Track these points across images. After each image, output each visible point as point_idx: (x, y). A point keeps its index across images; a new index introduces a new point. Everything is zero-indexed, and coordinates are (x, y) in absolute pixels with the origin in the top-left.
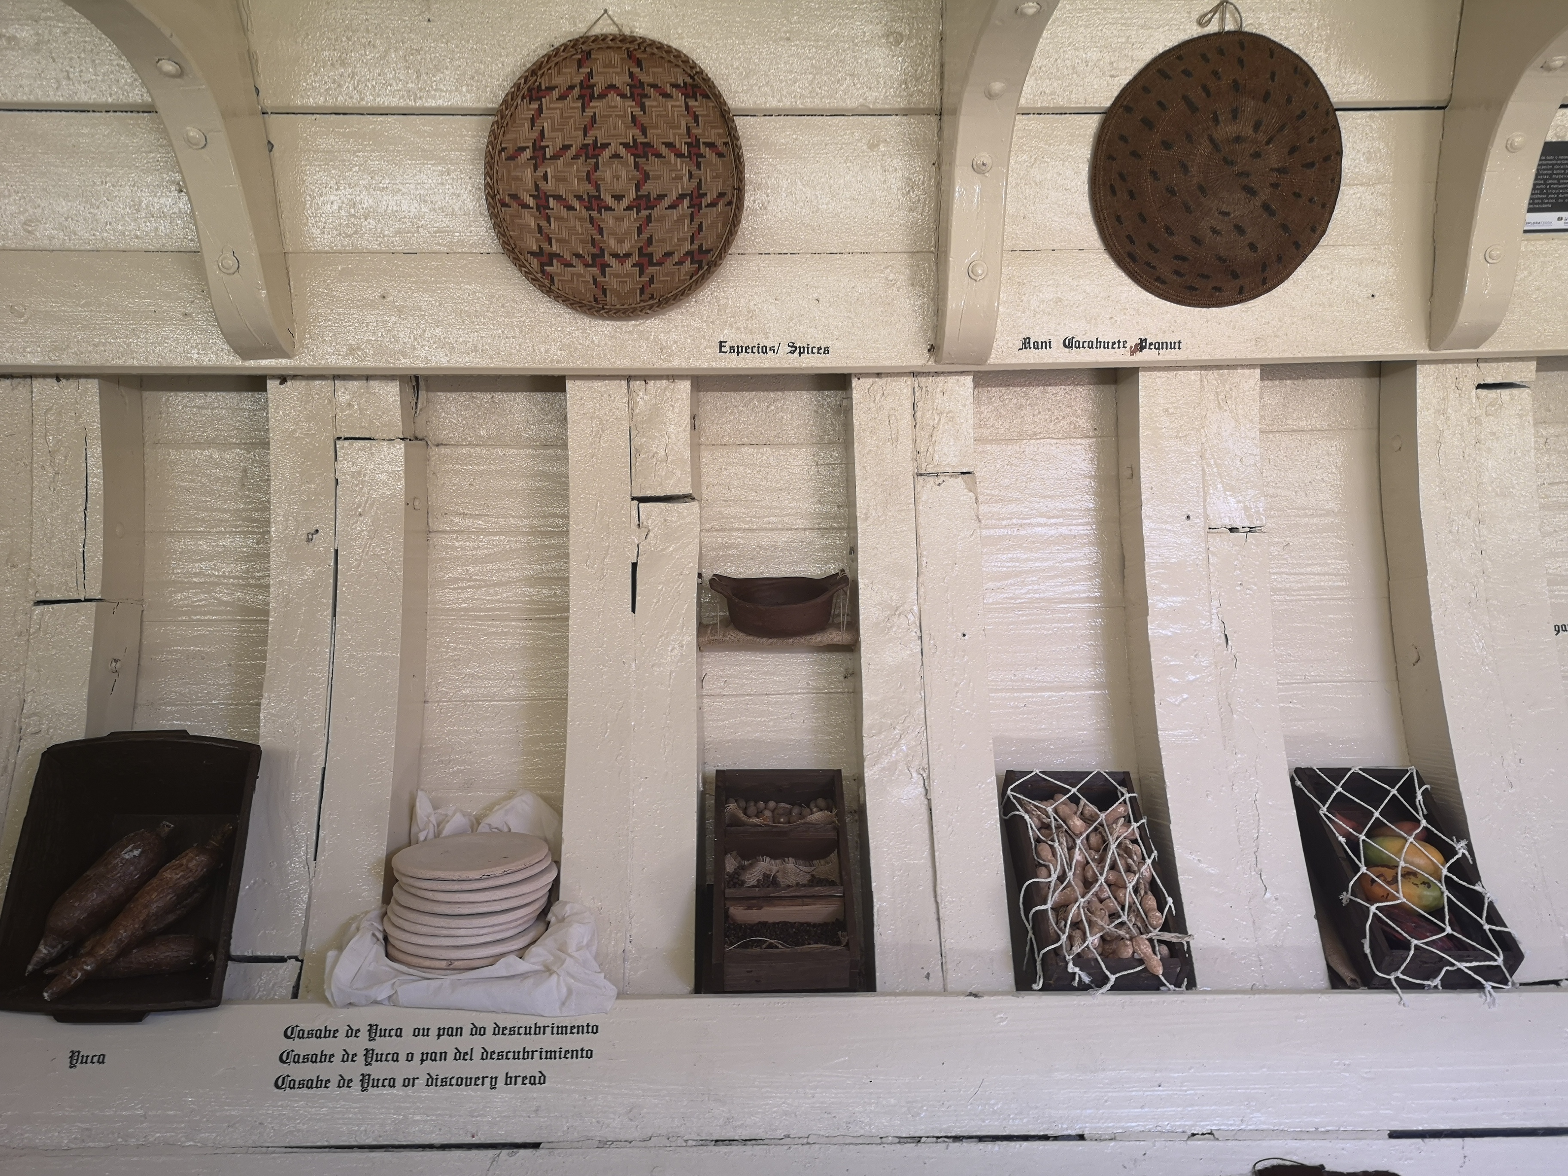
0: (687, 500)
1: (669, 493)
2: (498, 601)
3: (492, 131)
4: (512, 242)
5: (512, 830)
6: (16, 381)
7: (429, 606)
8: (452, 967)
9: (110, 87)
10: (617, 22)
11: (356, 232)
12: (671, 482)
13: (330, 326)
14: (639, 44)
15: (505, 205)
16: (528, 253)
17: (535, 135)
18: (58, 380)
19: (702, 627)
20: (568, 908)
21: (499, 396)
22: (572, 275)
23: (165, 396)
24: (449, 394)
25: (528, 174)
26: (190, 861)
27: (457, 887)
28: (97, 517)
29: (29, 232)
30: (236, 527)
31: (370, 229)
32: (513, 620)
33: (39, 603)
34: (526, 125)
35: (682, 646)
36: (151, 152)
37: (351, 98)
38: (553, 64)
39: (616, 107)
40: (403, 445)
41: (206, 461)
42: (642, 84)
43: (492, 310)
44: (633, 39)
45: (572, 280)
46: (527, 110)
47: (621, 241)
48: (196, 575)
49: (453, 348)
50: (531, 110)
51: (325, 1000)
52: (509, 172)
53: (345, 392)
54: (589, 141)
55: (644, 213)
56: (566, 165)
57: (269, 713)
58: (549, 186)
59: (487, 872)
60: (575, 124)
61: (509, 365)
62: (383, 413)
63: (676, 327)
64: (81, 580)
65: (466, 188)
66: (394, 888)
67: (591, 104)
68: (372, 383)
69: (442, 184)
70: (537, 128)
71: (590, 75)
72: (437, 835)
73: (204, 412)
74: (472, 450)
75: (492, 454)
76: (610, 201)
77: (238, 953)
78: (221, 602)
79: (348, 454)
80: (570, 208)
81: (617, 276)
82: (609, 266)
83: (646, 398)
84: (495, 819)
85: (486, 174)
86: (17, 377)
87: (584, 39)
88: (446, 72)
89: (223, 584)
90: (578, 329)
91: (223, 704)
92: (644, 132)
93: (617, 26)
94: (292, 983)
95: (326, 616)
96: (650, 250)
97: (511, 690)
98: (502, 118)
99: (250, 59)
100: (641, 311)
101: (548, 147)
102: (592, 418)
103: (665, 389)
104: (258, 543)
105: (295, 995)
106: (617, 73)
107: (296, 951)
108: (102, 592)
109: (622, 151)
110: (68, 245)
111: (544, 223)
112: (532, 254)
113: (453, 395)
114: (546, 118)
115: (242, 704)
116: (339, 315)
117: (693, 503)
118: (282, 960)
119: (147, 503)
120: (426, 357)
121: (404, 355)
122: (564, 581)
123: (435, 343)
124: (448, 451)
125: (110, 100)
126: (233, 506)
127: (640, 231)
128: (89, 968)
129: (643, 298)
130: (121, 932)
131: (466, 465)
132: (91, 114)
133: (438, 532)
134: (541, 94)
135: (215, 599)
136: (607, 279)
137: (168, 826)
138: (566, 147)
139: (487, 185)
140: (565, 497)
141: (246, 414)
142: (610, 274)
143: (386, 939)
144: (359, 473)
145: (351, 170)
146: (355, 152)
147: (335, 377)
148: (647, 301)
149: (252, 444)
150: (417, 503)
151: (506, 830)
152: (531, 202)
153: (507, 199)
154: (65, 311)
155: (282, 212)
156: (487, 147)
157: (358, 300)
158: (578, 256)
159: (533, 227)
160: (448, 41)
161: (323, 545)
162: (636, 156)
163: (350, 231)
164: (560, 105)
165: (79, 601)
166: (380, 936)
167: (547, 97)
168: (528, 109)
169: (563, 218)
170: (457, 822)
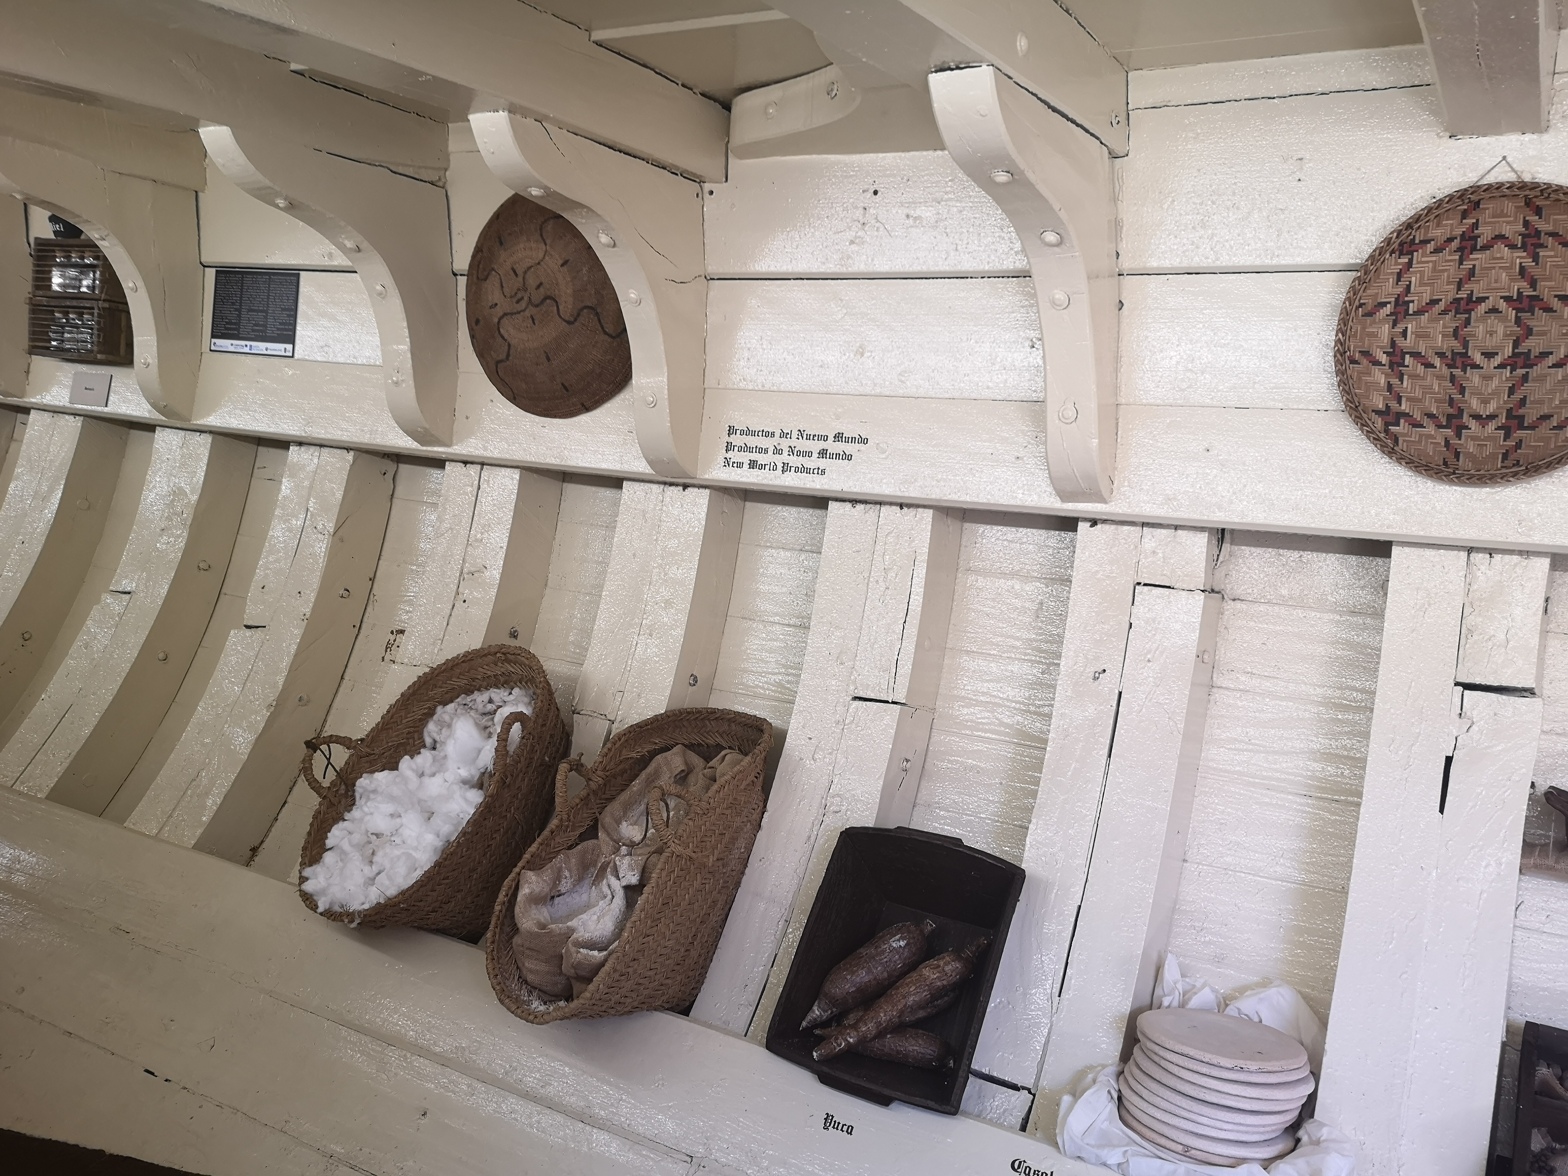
0: (1525, 694)
1: (1504, 684)
2: (1277, 771)
3: (1352, 287)
4: (1356, 399)
5: (1264, 1022)
6: (869, 506)
7: (1201, 763)
8: (1188, 1154)
9: (989, 256)
10: (1516, 169)
11: (1189, 387)
12: (1509, 672)
13: (1150, 475)
14: (1542, 191)
15: (1353, 361)
16: (1373, 411)
17: (1399, 290)
18: (901, 508)
19: (1528, 847)
20: (1325, 1131)
21: (1308, 556)
22: (1421, 436)
23: (981, 528)
24: (1253, 549)
25: (1385, 331)
26: (946, 964)
27: (1205, 1069)
28: (912, 630)
29: (902, 381)
30: (1026, 655)
31: (1205, 384)
32: (1290, 793)
33: (856, 698)
34: (1391, 280)
35: (1501, 864)
36: (1013, 312)
37: (1207, 258)
38: (1432, 217)
39: (1502, 258)
40: (1203, 597)
41: (1008, 591)
42: (1538, 233)
43: (1321, 468)
44: (1534, 186)
45: (1420, 441)
46: (1394, 264)
47: (1485, 402)
48: (984, 694)
49: (1273, 504)
50: (1400, 264)
51: (1056, 1145)
52: (1364, 328)
53: (1153, 538)
54: (1463, 295)
55: (1520, 372)
56: (1431, 320)
57: (1034, 840)
58: (1408, 343)
59: (1241, 1063)
60: (1448, 277)
61: (1332, 527)
62: (1187, 563)
63: (1543, 497)
64: (892, 684)
65: (1312, 345)
66: (1135, 1048)
67: (1471, 256)
68: (1180, 532)
69: (1287, 340)
70: (1403, 283)
71: (1476, 226)
72: (1182, 1005)
73: (1013, 545)
74: (1270, 609)
75: (1292, 615)
76: (1478, 358)
77: (976, 1068)
78: (1002, 724)
79: (1144, 600)
80: (1429, 365)
81: (1474, 438)
82: (1467, 428)
83: (1489, 573)
84: (1248, 1005)
85: (1339, 330)
86: (870, 503)
87: (1475, 189)
88: (1309, 229)
89: (1006, 706)
90: (1418, 494)
91: (990, 819)
92: (1533, 284)
93: (1516, 172)
94: (1023, 1114)
95: (1101, 755)
96: (1521, 411)
97: (1278, 869)
98: (1365, 274)
99: (1116, 226)
100: (1502, 478)
101: (1413, 301)
102: (1418, 589)
103: (1516, 565)
104: (1043, 673)
105: (1023, 1128)
106: (1508, 223)
107: (1029, 1083)
108: (907, 697)
109: (1502, 305)
110: (932, 394)
111: (1395, 381)
112: (1378, 412)
113: (1259, 550)
114: (1416, 273)
115: (1007, 823)
116: (1160, 465)
117: (1534, 699)
118: (1015, 1087)
119: (952, 622)
120: (1242, 511)
121: (1220, 508)
122: (1360, 763)
123: (1253, 499)
124: (1244, 606)
125: (987, 268)
126: (1026, 635)
127: (1512, 391)
128: (851, 1040)
129: (1504, 465)
130: (882, 1015)
131: (1261, 623)
132: (969, 280)
133: (1221, 687)
134: (1414, 247)
135: (997, 719)
136: (1462, 442)
137: (931, 925)
138: (1434, 302)
139: (1338, 342)
140: (1374, 672)
141: (1051, 551)
142: (1467, 437)
143: (1120, 1098)
144: (1154, 620)
145: (1195, 327)
146: (1202, 309)
147: (1143, 525)
148: (1511, 468)
149: (1052, 579)
150: (1206, 657)
151: (1256, 1020)
152: (1384, 359)
153: (1357, 356)
154: (919, 450)
155: (1122, 366)
156: (1344, 303)
157: (1181, 452)
158: (1430, 416)
159: (1382, 385)
160: (1316, 199)
161: (1108, 685)
162: (1518, 310)
163: (1184, 385)
164: (1434, 259)
165: (887, 702)
166: (1115, 1096)
167: (1420, 251)
168: (1397, 264)
169: (1418, 376)
170: (1204, 997)
